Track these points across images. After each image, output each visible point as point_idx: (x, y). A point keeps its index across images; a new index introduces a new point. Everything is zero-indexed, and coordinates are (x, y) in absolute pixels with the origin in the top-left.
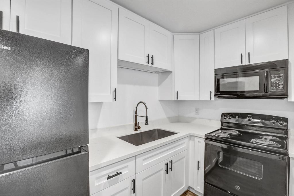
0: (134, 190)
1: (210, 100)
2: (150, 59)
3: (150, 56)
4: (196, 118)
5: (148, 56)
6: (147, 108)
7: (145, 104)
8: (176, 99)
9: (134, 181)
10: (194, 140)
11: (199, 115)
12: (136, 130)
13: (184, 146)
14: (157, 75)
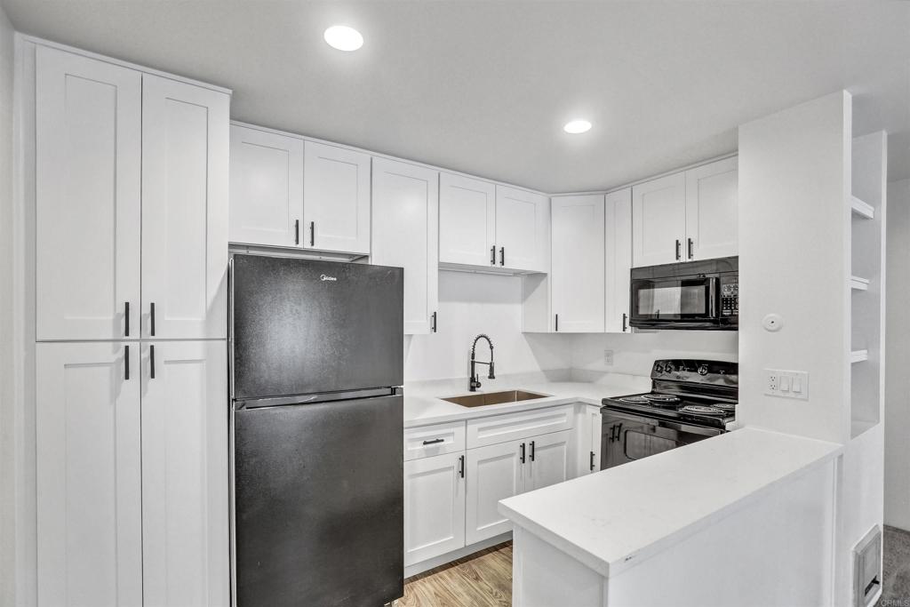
0: (462, 473)
1: (621, 331)
2: (498, 254)
3: (498, 250)
4: (606, 373)
5: (494, 250)
6: (492, 348)
7: (488, 340)
8: (554, 331)
9: (462, 459)
10: (585, 412)
11: (612, 364)
12: (473, 389)
13: (564, 420)
14: (519, 280)
